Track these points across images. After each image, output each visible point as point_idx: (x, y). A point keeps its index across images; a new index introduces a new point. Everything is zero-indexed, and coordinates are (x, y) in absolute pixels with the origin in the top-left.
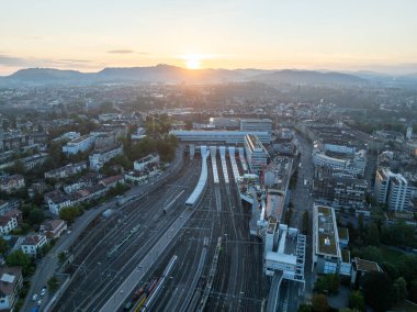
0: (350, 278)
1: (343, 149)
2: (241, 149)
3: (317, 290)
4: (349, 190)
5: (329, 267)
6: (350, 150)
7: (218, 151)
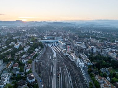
0: (92, 65)
1: (79, 42)
2: (57, 44)
3: (88, 68)
4: (86, 50)
5: (89, 64)
6: (81, 42)
7: (52, 45)
